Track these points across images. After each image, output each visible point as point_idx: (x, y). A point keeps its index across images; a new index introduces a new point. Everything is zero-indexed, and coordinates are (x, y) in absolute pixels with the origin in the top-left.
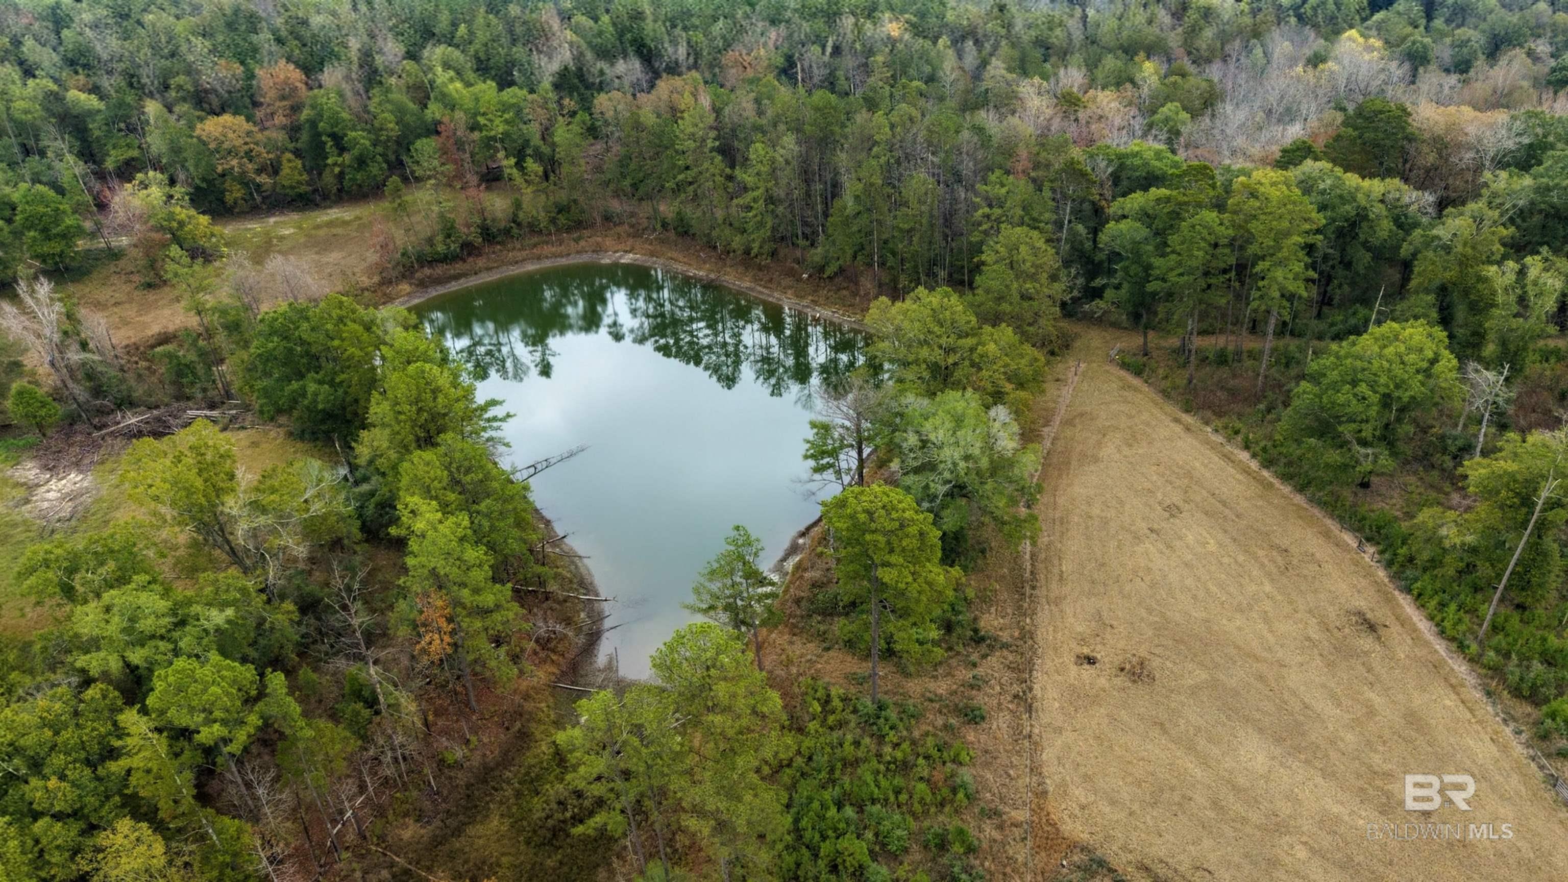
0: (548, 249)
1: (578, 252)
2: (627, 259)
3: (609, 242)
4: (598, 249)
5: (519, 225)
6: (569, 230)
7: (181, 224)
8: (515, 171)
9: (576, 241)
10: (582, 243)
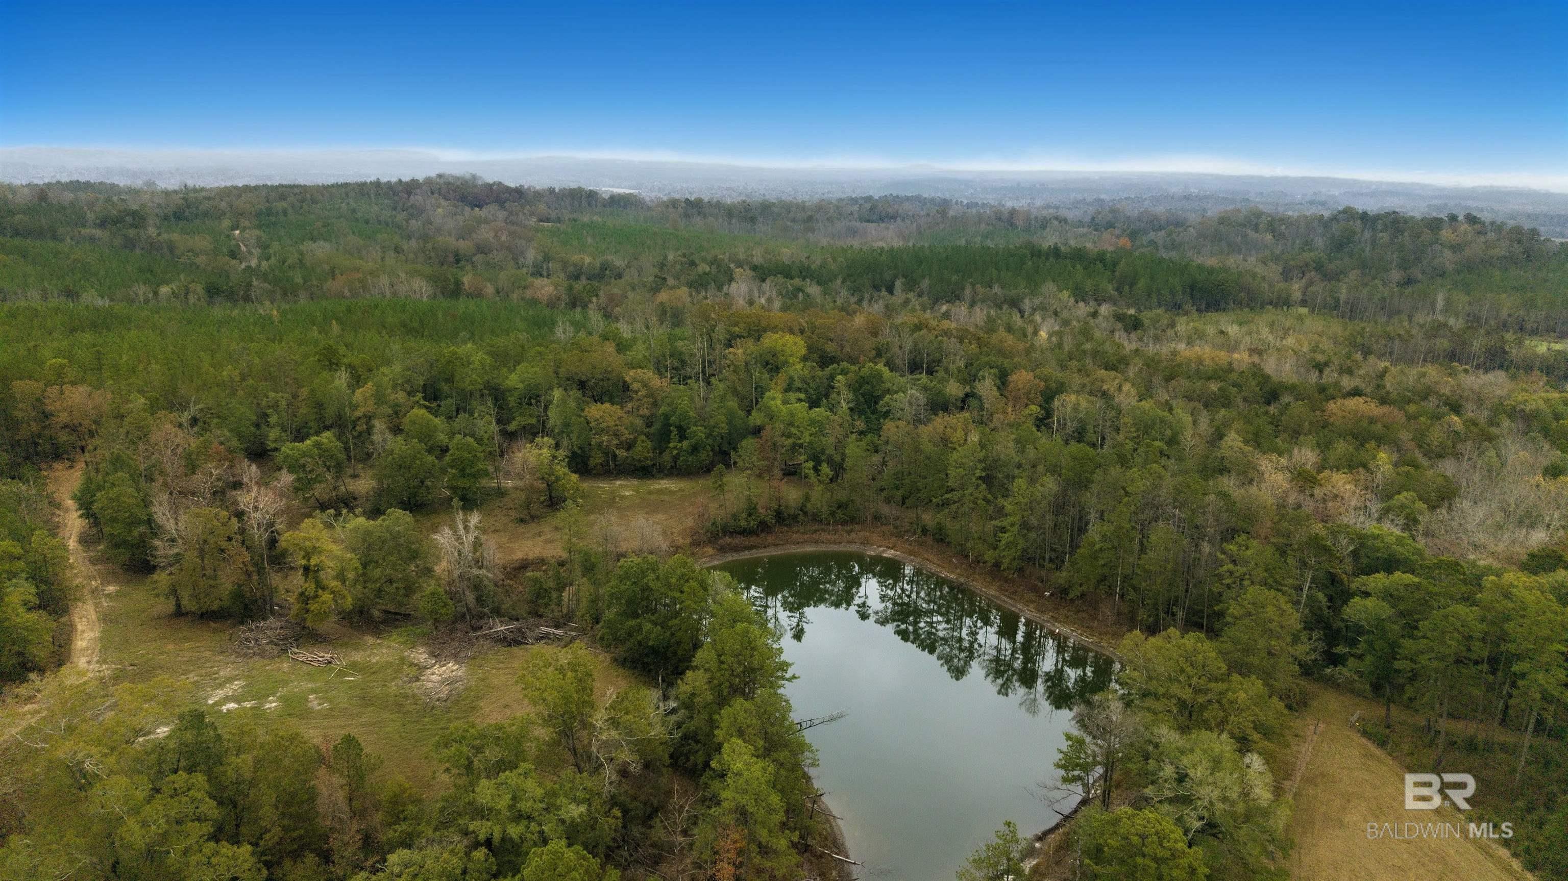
0: (824, 536)
1: (849, 542)
2: (889, 554)
3: (875, 537)
4: (866, 542)
5: (805, 513)
6: (844, 523)
7: (558, 479)
8: (812, 471)
9: (849, 532)
10: (853, 535)
